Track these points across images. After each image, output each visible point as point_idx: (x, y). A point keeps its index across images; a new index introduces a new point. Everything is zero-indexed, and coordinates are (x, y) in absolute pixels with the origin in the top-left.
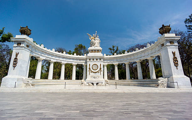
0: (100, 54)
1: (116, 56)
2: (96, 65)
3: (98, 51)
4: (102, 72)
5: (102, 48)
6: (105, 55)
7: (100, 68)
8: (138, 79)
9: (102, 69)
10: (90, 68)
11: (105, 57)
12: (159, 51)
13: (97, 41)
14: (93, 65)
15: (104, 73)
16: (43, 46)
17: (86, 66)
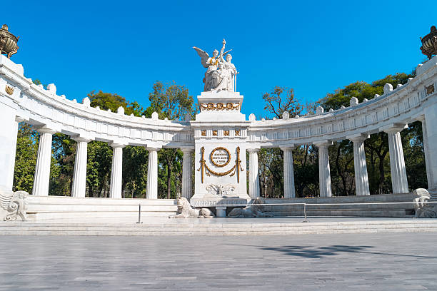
0: (235, 116)
1: (286, 120)
2: (223, 152)
3: (230, 104)
4: (243, 175)
5: (242, 97)
6: (252, 117)
7: (238, 162)
8: (354, 194)
9: (243, 165)
10: (202, 161)
11: (251, 125)
12: (419, 109)
13: (226, 72)
14: (213, 151)
15: (250, 176)
16: (53, 87)
17: (192, 153)
